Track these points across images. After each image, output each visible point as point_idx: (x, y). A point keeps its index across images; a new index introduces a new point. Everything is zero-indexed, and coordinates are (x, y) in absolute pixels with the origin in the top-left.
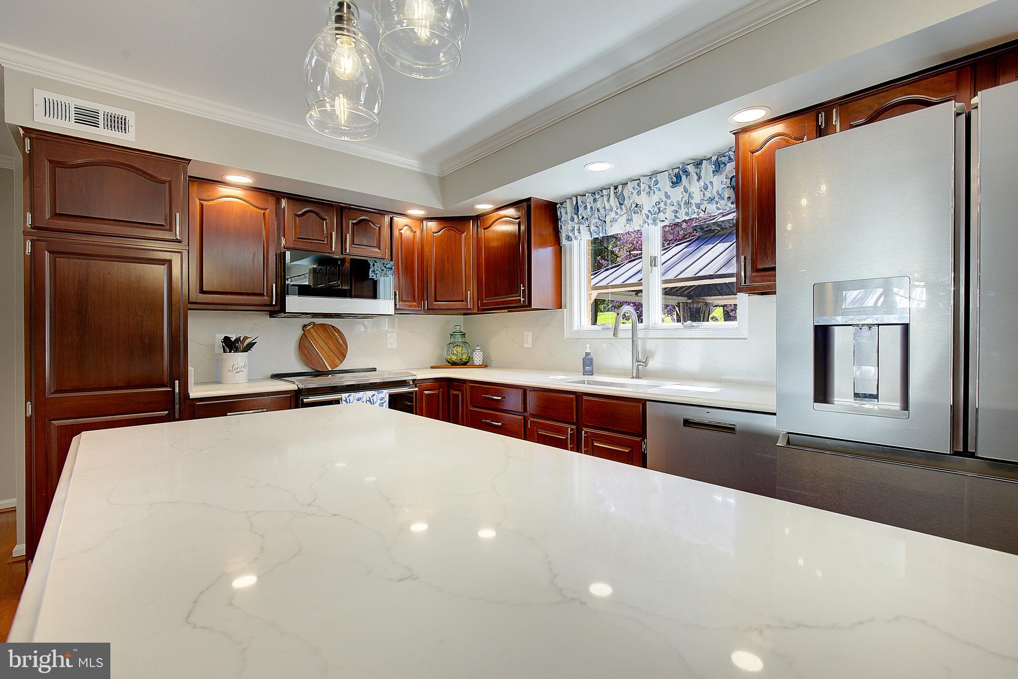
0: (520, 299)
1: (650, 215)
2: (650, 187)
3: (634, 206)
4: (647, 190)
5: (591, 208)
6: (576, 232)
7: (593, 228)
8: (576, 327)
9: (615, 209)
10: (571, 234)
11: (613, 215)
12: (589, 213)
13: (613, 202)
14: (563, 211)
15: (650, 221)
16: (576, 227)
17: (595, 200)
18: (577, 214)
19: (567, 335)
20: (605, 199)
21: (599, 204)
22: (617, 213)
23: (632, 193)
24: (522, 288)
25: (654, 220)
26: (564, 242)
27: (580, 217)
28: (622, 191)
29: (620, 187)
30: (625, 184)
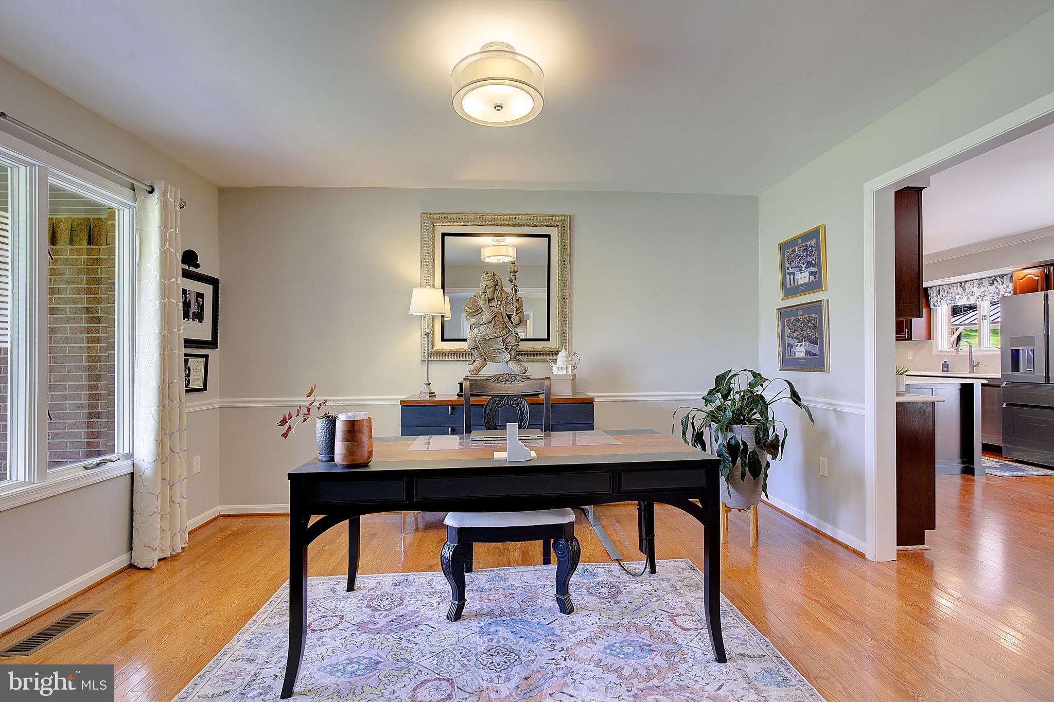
0: (905, 336)
1: (980, 297)
2: (979, 284)
3: (970, 293)
4: (978, 286)
5: (948, 292)
6: (939, 303)
7: (948, 301)
8: (939, 349)
9: (960, 293)
10: (935, 304)
11: (959, 296)
12: (947, 295)
13: (960, 290)
14: (931, 291)
15: (980, 300)
16: (939, 301)
17: (949, 288)
18: (939, 294)
19: (934, 353)
20: (955, 289)
21: (952, 291)
22: (962, 295)
23: (970, 287)
24: (907, 331)
25: (982, 299)
26: (932, 307)
27: (941, 296)
28: (964, 286)
29: (963, 284)
30: (966, 282)
